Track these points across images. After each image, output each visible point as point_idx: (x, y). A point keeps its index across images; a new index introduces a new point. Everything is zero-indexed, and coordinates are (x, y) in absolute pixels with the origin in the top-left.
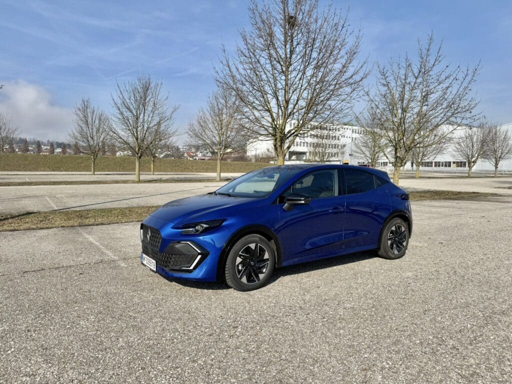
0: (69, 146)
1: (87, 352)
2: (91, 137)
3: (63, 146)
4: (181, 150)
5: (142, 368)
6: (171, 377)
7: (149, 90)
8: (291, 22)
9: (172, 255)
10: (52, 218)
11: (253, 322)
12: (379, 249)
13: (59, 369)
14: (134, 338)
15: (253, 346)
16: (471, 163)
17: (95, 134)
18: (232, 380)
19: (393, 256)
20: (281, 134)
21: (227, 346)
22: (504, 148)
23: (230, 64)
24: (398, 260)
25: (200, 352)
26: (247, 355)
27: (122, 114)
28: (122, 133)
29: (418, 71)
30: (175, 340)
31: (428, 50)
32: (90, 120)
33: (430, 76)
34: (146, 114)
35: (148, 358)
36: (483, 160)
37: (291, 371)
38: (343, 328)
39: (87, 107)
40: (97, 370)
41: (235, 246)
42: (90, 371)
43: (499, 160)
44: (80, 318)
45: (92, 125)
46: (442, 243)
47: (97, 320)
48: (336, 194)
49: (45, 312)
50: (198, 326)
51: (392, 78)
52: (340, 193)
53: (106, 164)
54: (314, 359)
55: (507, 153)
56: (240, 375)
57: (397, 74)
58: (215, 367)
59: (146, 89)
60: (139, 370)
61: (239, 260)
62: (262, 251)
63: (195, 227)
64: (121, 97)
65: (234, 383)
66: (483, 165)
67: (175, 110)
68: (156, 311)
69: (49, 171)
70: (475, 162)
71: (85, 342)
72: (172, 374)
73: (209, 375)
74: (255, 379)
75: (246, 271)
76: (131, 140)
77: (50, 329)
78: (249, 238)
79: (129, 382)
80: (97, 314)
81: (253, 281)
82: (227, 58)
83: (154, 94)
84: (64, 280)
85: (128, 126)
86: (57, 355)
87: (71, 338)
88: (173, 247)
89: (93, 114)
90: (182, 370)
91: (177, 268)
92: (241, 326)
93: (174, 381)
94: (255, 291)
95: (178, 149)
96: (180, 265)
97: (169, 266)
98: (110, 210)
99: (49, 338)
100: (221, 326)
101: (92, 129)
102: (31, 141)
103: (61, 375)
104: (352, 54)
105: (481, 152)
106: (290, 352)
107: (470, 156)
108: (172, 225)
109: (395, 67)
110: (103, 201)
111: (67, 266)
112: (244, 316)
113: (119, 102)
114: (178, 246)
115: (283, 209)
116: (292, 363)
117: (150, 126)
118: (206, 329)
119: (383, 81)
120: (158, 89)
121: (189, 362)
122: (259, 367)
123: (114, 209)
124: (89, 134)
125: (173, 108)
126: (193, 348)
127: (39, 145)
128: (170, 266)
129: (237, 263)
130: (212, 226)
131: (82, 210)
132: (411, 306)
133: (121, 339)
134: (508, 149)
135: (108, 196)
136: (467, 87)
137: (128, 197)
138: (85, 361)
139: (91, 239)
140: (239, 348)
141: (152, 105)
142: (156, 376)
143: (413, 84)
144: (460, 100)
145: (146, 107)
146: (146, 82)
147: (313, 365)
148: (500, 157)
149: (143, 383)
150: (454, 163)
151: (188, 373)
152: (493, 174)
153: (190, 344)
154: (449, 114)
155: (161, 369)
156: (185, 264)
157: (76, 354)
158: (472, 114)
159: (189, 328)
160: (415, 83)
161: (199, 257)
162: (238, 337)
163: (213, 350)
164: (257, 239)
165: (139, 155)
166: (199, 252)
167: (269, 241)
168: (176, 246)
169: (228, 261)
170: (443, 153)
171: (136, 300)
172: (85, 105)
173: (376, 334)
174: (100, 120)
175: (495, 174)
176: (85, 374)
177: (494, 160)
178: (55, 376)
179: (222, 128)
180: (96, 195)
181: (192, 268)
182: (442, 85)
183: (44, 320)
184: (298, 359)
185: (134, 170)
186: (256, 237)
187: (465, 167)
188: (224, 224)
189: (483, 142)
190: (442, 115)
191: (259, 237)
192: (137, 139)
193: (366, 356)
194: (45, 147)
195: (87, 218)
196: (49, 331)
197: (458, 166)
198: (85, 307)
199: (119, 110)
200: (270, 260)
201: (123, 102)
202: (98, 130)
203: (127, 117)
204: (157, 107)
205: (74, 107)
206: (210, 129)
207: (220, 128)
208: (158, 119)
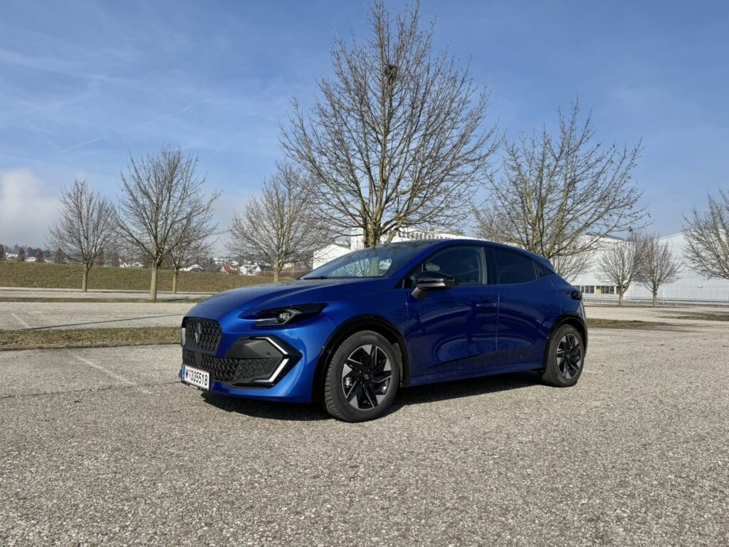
0: (48, 254)
1: (101, 502)
2: (84, 236)
3: (39, 254)
4: (216, 262)
5: (206, 525)
6: (262, 536)
7: (178, 169)
8: (391, 73)
9: (238, 360)
10: (22, 340)
11: (381, 460)
12: (544, 369)
13: (51, 527)
14: (182, 483)
15: (392, 491)
16: (621, 288)
17: (90, 232)
18: (373, 539)
19: (564, 382)
20: (375, 226)
21: (348, 491)
22: (664, 268)
23: (305, 126)
24: (570, 388)
25: (304, 500)
26: (387, 504)
27: (135, 200)
28: (133, 229)
29: (559, 150)
30: (256, 485)
31: (573, 123)
32: (84, 211)
33: (576, 157)
34: (171, 202)
35: (215, 509)
36: (637, 283)
37: (470, 525)
38: (530, 466)
39: (81, 193)
40: (123, 528)
41: (340, 346)
42: (110, 530)
43: (658, 285)
44: (83, 456)
45: (88, 219)
46: (622, 371)
47: (112, 459)
48: (485, 281)
49: (19, 449)
50: (291, 465)
51: (523, 159)
52: (489, 282)
53: (104, 278)
54: (501, 507)
55: (667, 275)
56: (384, 531)
57: (531, 154)
58: (336, 520)
59: (173, 168)
60: (202, 527)
61: (347, 369)
62: (381, 358)
64: (136, 177)
65: (377, 543)
66: (637, 291)
67: (215, 198)
68: (215, 447)
69: (16, 286)
70: (626, 288)
71: (96, 488)
72: (264, 532)
73: (330, 532)
74: (412, 536)
75: (357, 390)
76: (147, 239)
77: (30, 471)
78: (368, 334)
79: (186, 546)
80: (113, 452)
81: (368, 406)
82: (301, 116)
83: (185, 174)
84: (48, 409)
85: (144, 219)
86: (45, 507)
87: (70, 483)
88: (242, 347)
89: (90, 203)
90: (279, 525)
91: (247, 381)
92: (362, 466)
93: (270, 541)
94: (370, 422)
95: (212, 261)
96: (251, 376)
97: (232, 379)
98: (116, 331)
99: (28, 484)
100: (330, 465)
101: (87, 225)
103: (56, 536)
104: (476, 118)
105: (635, 273)
106: (458, 498)
107: (621, 278)
108: (240, 312)
109: (528, 143)
110: (104, 320)
111: (52, 393)
112: (364, 453)
113: (132, 184)
114: (251, 345)
115: (411, 296)
116: (467, 513)
117: (177, 219)
118: (306, 469)
119: (512, 163)
120: (191, 167)
121: (289, 514)
122: (413, 520)
123: (122, 330)
124: (81, 232)
125: (213, 195)
126: (291, 494)
127: (2, 251)
128: (235, 378)
129: (344, 375)
130: (306, 312)
131: (71, 330)
132: (621, 440)
133: (160, 484)
134: (669, 269)
135: (110, 315)
136: (625, 174)
137: (140, 316)
138: (99, 515)
139: (88, 362)
140: (370, 494)
141: (181, 189)
142: (234, 535)
143: (552, 168)
144: (616, 191)
145: (172, 192)
146: (175, 157)
147: (504, 515)
148: (659, 280)
149: (214, 545)
150: (598, 287)
151: (292, 530)
152: (651, 303)
153: (283, 489)
154: (602, 210)
155: (242, 525)
156: (260, 374)
157: (81, 506)
158: (633, 210)
159: (277, 469)
160: (555, 167)
161: (285, 361)
162: (363, 479)
163: (327, 497)
164: (374, 338)
165: (158, 261)
166: (285, 353)
167: (392, 344)
168: (247, 345)
170: (585, 272)
171: (176, 433)
172: (78, 188)
173: (584, 474)
174: (100, 211)
175: (654, 303)
176: (102, 534)
177: (651, 284)
178: (46, 539)
179: (282, 226)
180: (91, 313)
181: (272, 380)
182: (591, 170)
183: (18, 459)
184: (474, 507)
185: (148, 287)
186: (373, 335)
187: (613, 293)
188: (325, 310)
189: (637, 259)
190: (593, 211)
191: (377, 336)
192: (156, 237)
193: (584, 502)
194: (11, 255)
195: (80, 340)
196: (28, 474)
197: (603, 292)
198: (90, 442)
199: (132, 194)
200: (392, 373)
201: (139, 184)
202: (96, 227)
203: (144, 206)
204: (189, 193)
205: (62, 192)
206: (265, 227)
207: (280, 226)
208: (189, 210)
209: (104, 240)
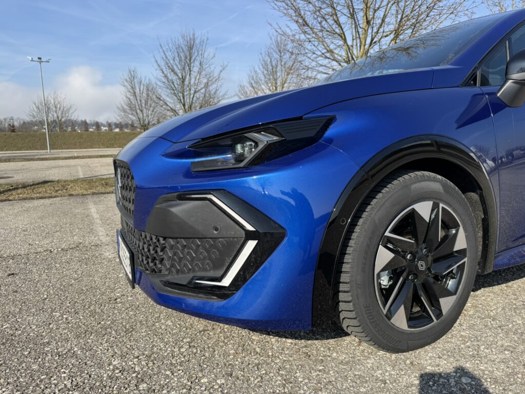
0: (126, 125)
2: (140, 109)
3: (121, 126)
7: (194, 48)
9: (165, 239)
17: (143, 105)
27: (166, 76)
32: (137, 91)
34: (192, 76)
39: (134, 78)
45: (140, 96)
59: (191, 48)
61: (384, 256)
62: (449, 223)
63: (232, 148)
64: (165, 58)
67: (224, 69)
75: (405, 291)
76: (178, 107)
78: (424, 179)
83: (200, 52)
85: (173, 90)
88: (166, 214)
89: (140, 85)
91: (184, 279)
96: (189, 271)
97: (160, 271)
101: (141, 101)
102: (91, 123)
113: (162, 64)
114: (181, 209)
117: (198, 89)
120: (204, 46)
124: (137, 107)
125: (222, 66)
127: (98, 125)
128: (165, 272)
129: (377, 269)
130: (290, 137)
141: (198, 64)
145: (191, 68)
146: (191, 39)
156: (206, 270)
161: (251, 245)
164: (436, 187)
166: (249, 228)
168: (174, 210)
169: (347, 258)
172: (131, 74)
174: (148, 89)
181: (226, 282)
188: (329, 133)
192: (184, 105)
194: (104, 128)
199: (163, 72)
200: (468, 254)
201: (167, 64)
202: (146, 103)
203: (172, 80)
204: (204, 68)
205: (121, 78)
206: (263, 90)
207: (274, 88)
208: (205, 81)
209: (153, 111)
